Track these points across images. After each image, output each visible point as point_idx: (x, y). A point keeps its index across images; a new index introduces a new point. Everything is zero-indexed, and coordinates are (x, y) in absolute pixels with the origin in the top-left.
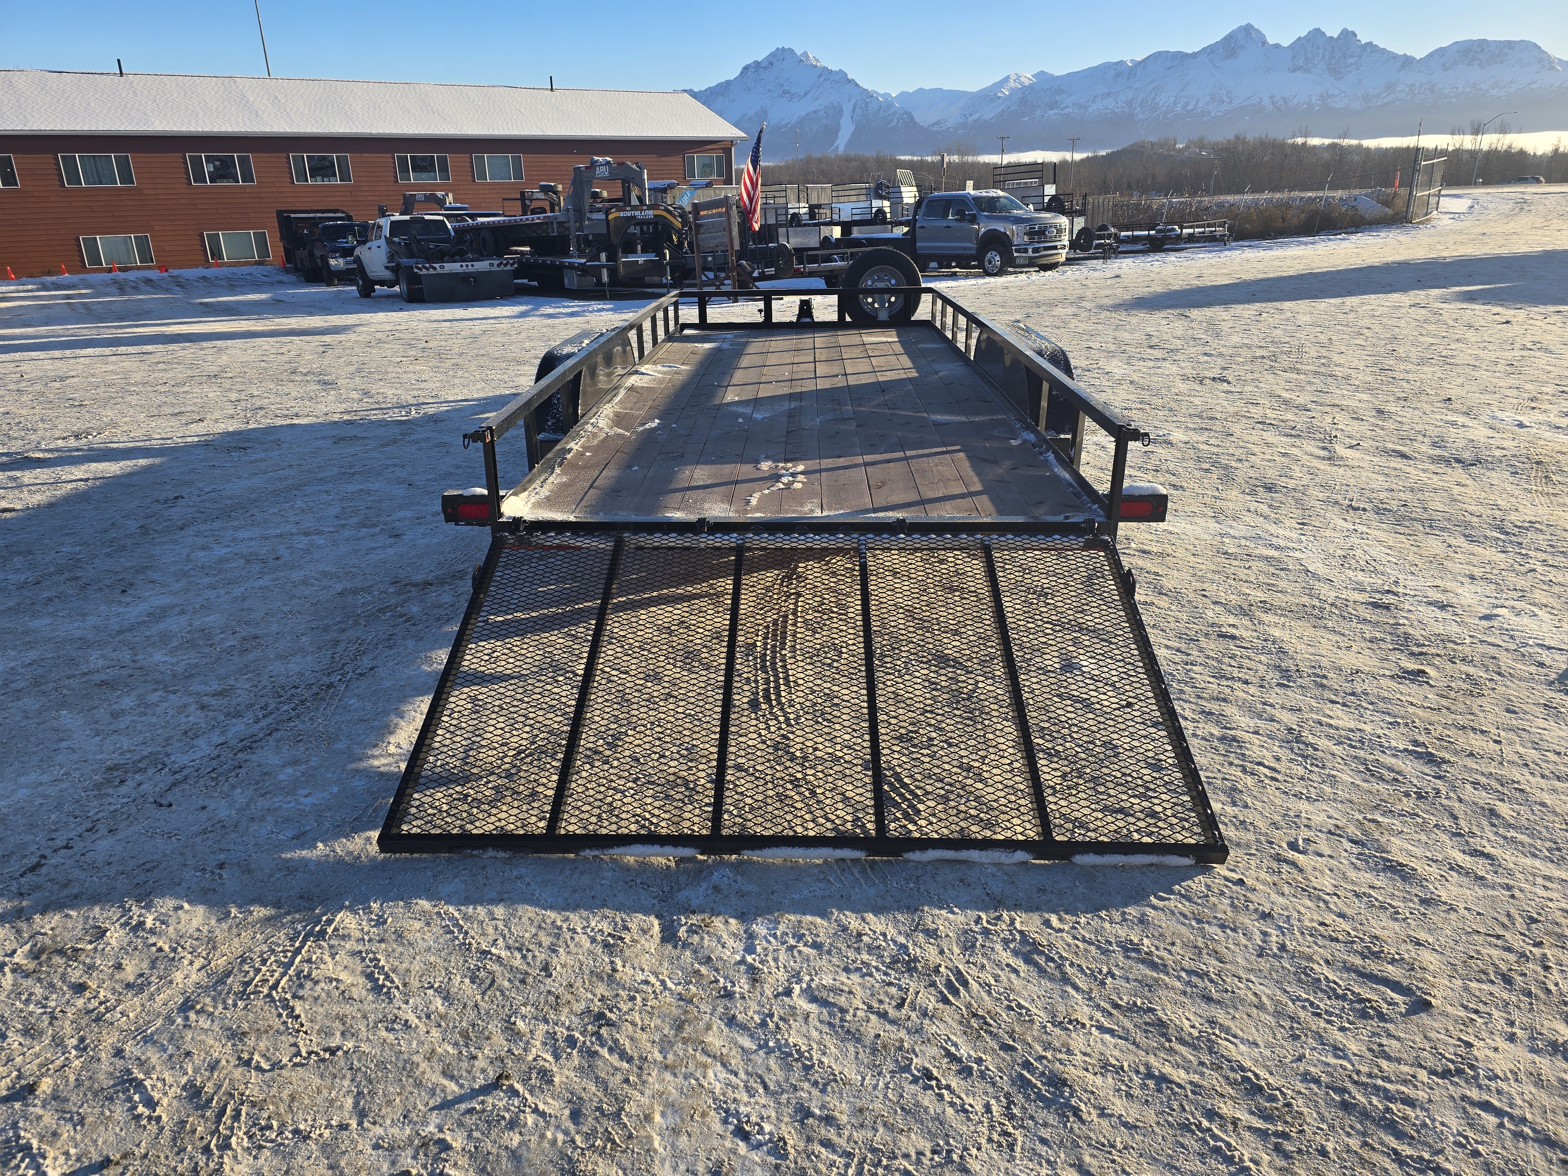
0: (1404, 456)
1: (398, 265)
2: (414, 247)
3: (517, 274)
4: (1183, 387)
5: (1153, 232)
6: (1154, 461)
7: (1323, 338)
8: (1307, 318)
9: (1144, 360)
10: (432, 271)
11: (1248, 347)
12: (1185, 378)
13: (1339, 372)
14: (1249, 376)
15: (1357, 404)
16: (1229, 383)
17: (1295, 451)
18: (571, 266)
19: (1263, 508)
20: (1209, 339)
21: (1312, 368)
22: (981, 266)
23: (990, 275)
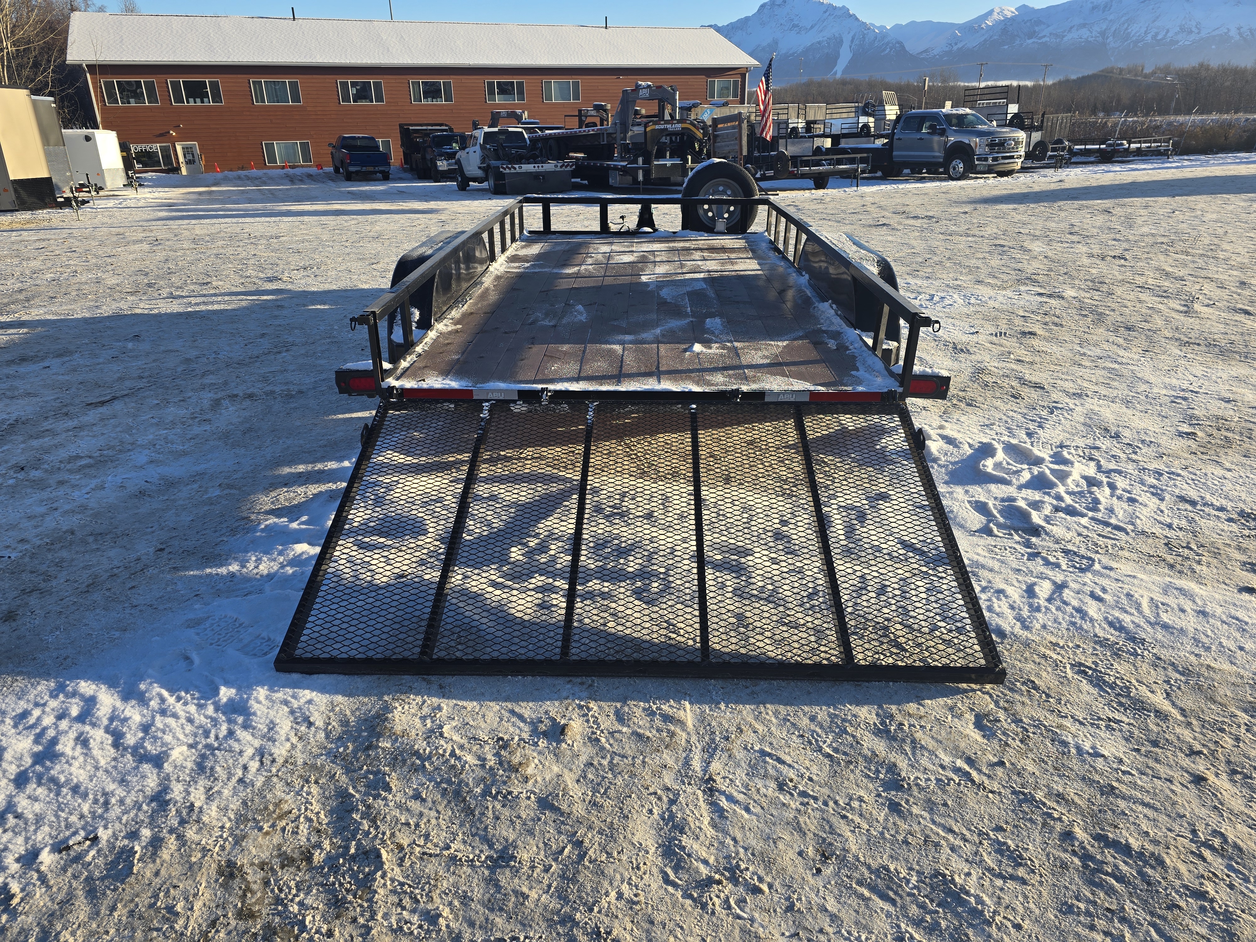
0: (1247, 313)
1: (489, 166)
2: (501, 152)
3: (574, 174)
4: (1086, 261)
5: (1103, 146)
6: (1046, 308)
7: (1220, 231)
8: (1214, 216)
9: (1062, 242)
10: (513, 171)
11: (1153, 235)
12: (1091, 256)
13: (1221, 255)
14: (1146, 256)
15: (1226, 277)
16: (1126, 260)
17: (1160, 306)
18: (616, 168)
19: (1121, 341)
20: (1122, 229)
21: (1201, 252)
22: (946, 172)
23: (953, 179)
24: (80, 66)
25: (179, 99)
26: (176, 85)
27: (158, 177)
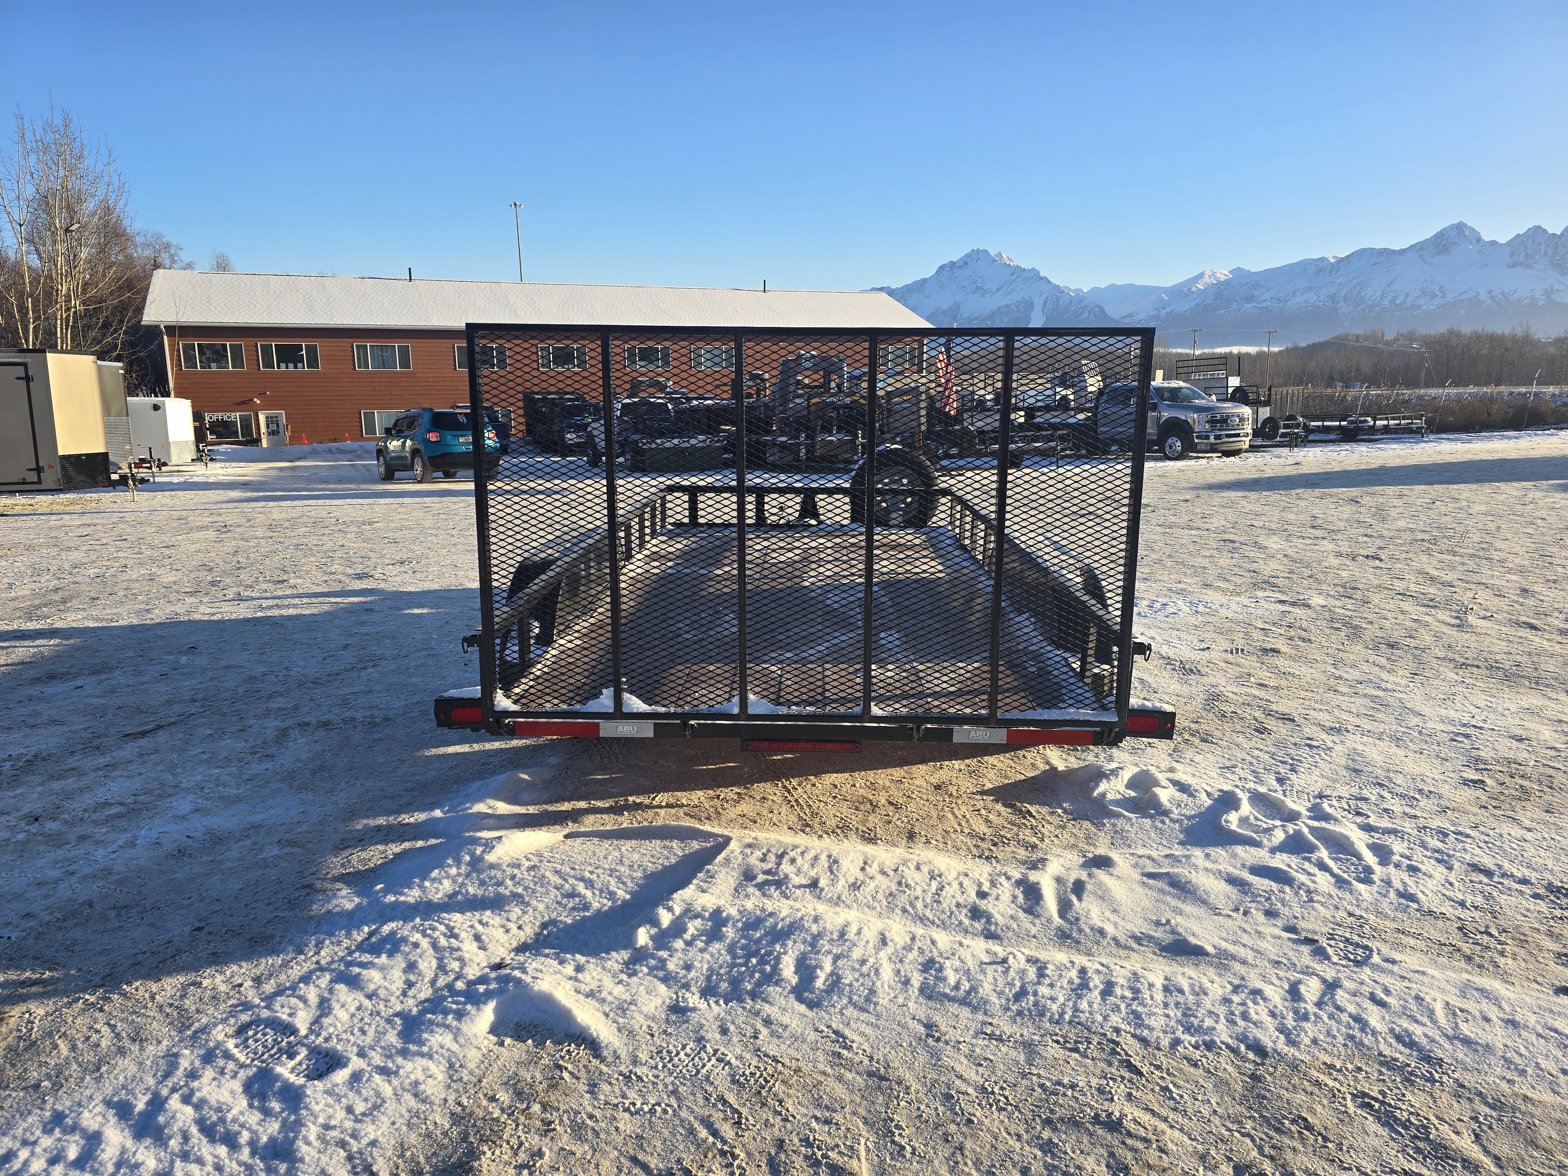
0: (1533, 627)
2: (640, 425)
4: (1334, 561)
5: (1344, 423)
6: (1289, 619)
7: (1492, 526)
8: (1483, 508)
9: (1303, 538)
10: (654, 446)
11: (1411, 530)
12: (1339, 555)
13: (1495, 555)
14: (1404, 556)
15: (1504, 583)
16: (1381, 560)
17: (1427, 618)
18: (774, 443)
19: (1383, 661)
20: (1374, 522)
21: (1471, 551)
22: (1162, 450)
23: (1170, 459)
24: (157, 327)
25: (269, 364)
26: (266, 350)
27: (233, 450)
